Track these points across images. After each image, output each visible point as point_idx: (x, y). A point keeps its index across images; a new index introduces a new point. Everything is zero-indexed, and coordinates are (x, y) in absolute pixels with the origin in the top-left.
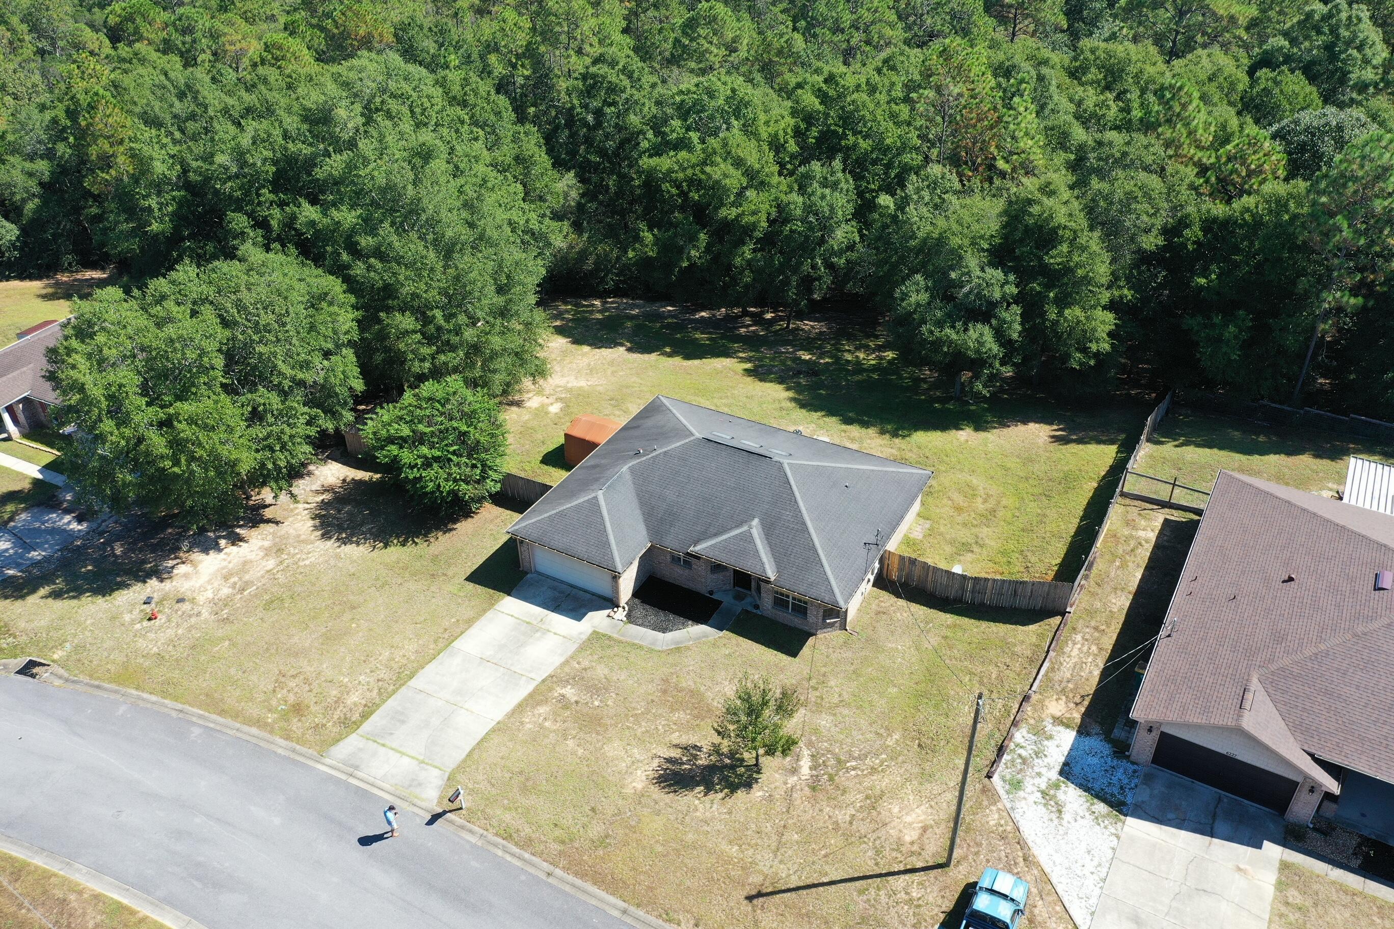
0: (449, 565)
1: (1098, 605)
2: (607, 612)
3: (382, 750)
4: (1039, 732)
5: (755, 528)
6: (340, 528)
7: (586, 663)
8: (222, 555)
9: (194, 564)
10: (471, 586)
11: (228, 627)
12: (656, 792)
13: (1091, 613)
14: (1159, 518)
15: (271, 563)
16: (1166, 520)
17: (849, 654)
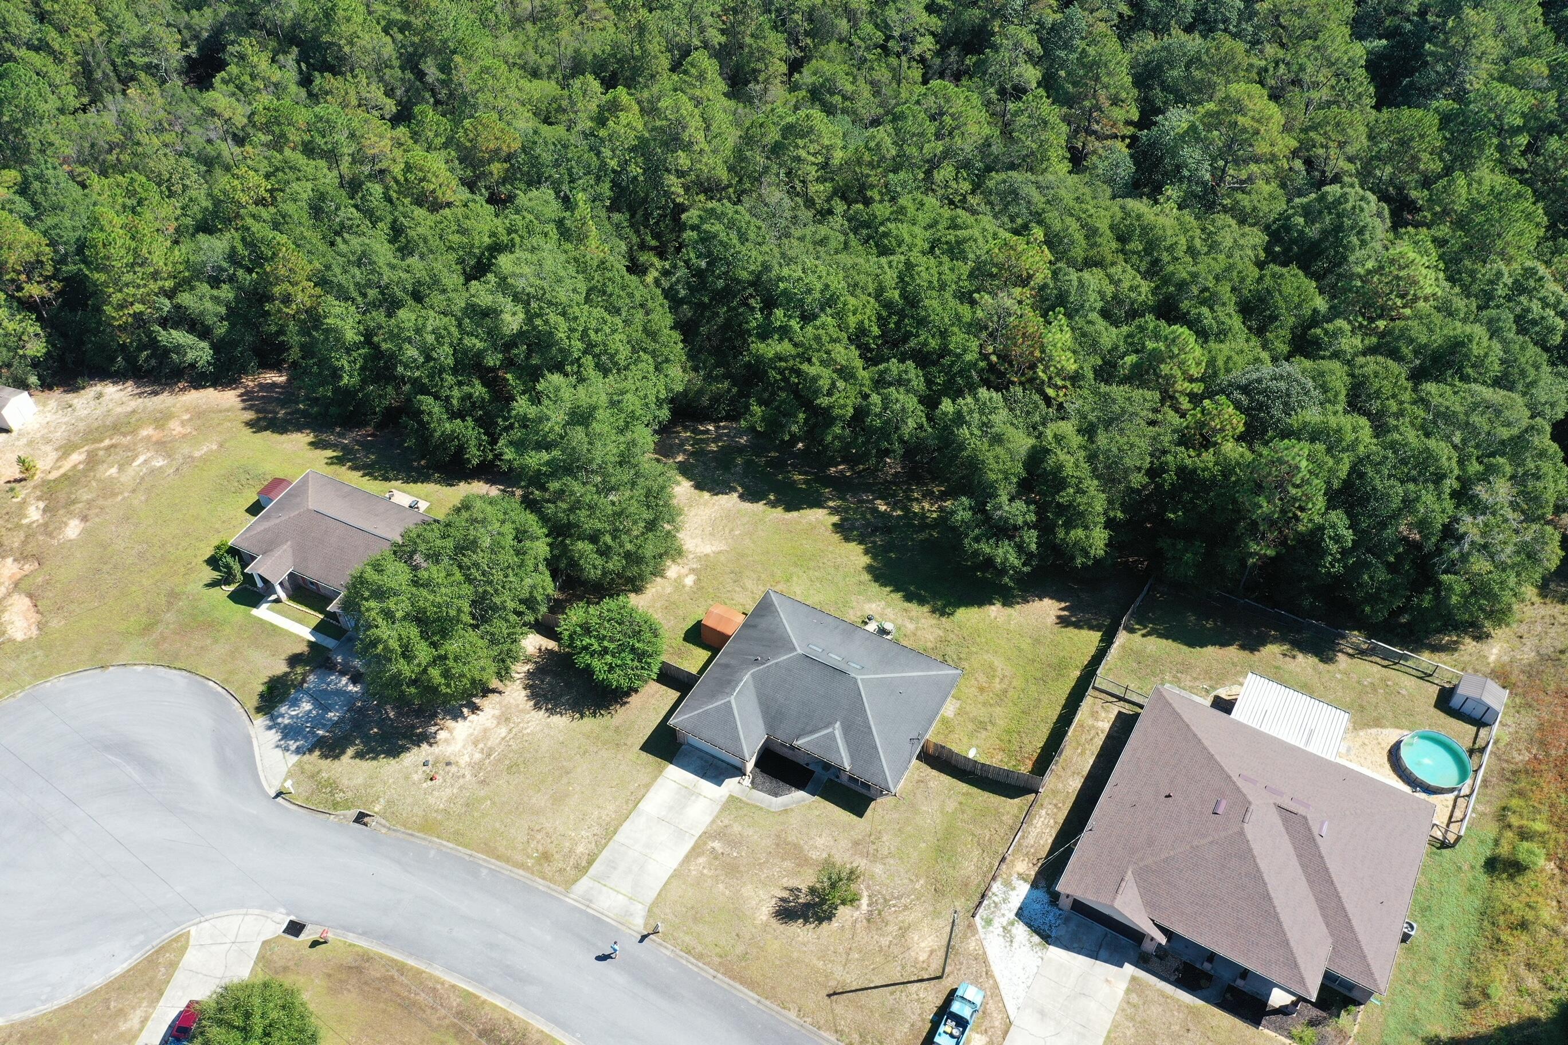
0: (628, 736)
1: (1060, 786)
2: (738, 779)
3: (605, 889)
4: (1008, 884)
5: (837, 730)
6: (547, 701)
7: (726, 822)
8: (467, 723)
9: (451, 732)
10: (644, 754)
11: (486, 789)
12: (774, 923)
13: (1055, 792)
14: (1114, 710)
15: (503, 731)
16: (1120, 712)
17: (896, 816)
